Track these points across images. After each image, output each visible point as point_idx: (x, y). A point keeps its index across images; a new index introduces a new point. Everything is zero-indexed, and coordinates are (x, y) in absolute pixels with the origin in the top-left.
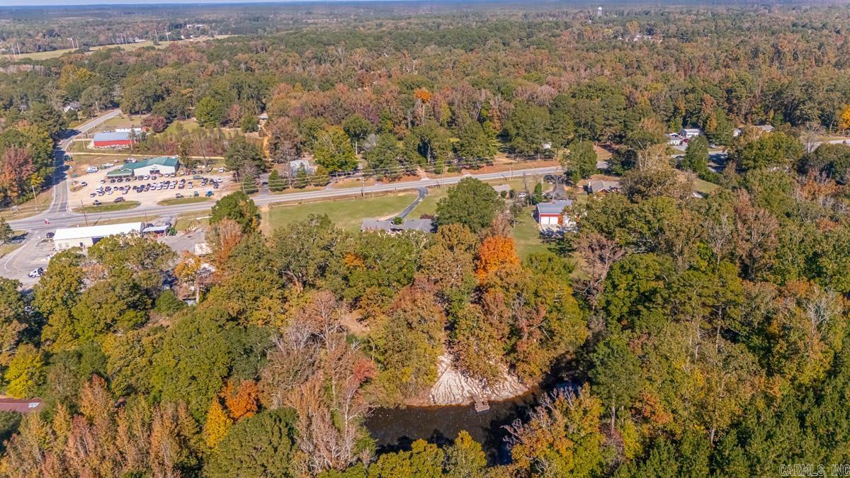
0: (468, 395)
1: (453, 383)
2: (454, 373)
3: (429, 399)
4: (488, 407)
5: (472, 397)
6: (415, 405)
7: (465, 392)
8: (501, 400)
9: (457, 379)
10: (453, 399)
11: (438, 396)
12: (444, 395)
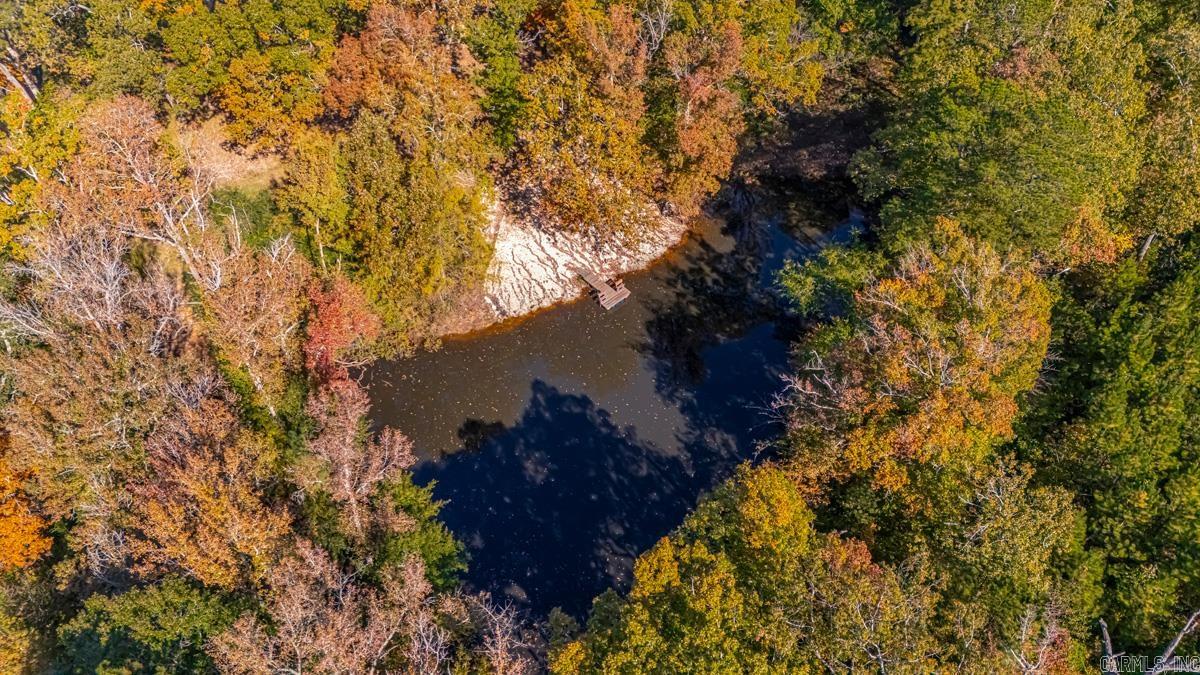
0: (569, 274)
1: (526, 256)
2: (520, 232)
3: (487, 308)
4: (624, 293)
5: (580, 278)
6: (460, 331)
7: (561, 269)
8: (642, 266)
9: (531, 242)
10: (541, 295)
11: (505, 294)
12: (518, 290)
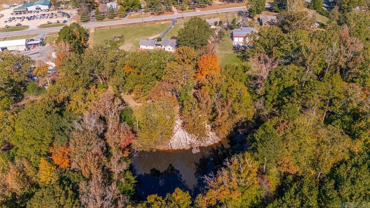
0: (189, 143)
1: (181, 137)
2: (182, 131)
3: (169, 146)
4: (199, 151)
5: (191, 145)
6: (161, 149)
7: (188, 141)
8: (206, 146)
9: (184, 134)
10: (181, 146)
11: (173, 144)
12: (176, 143)
